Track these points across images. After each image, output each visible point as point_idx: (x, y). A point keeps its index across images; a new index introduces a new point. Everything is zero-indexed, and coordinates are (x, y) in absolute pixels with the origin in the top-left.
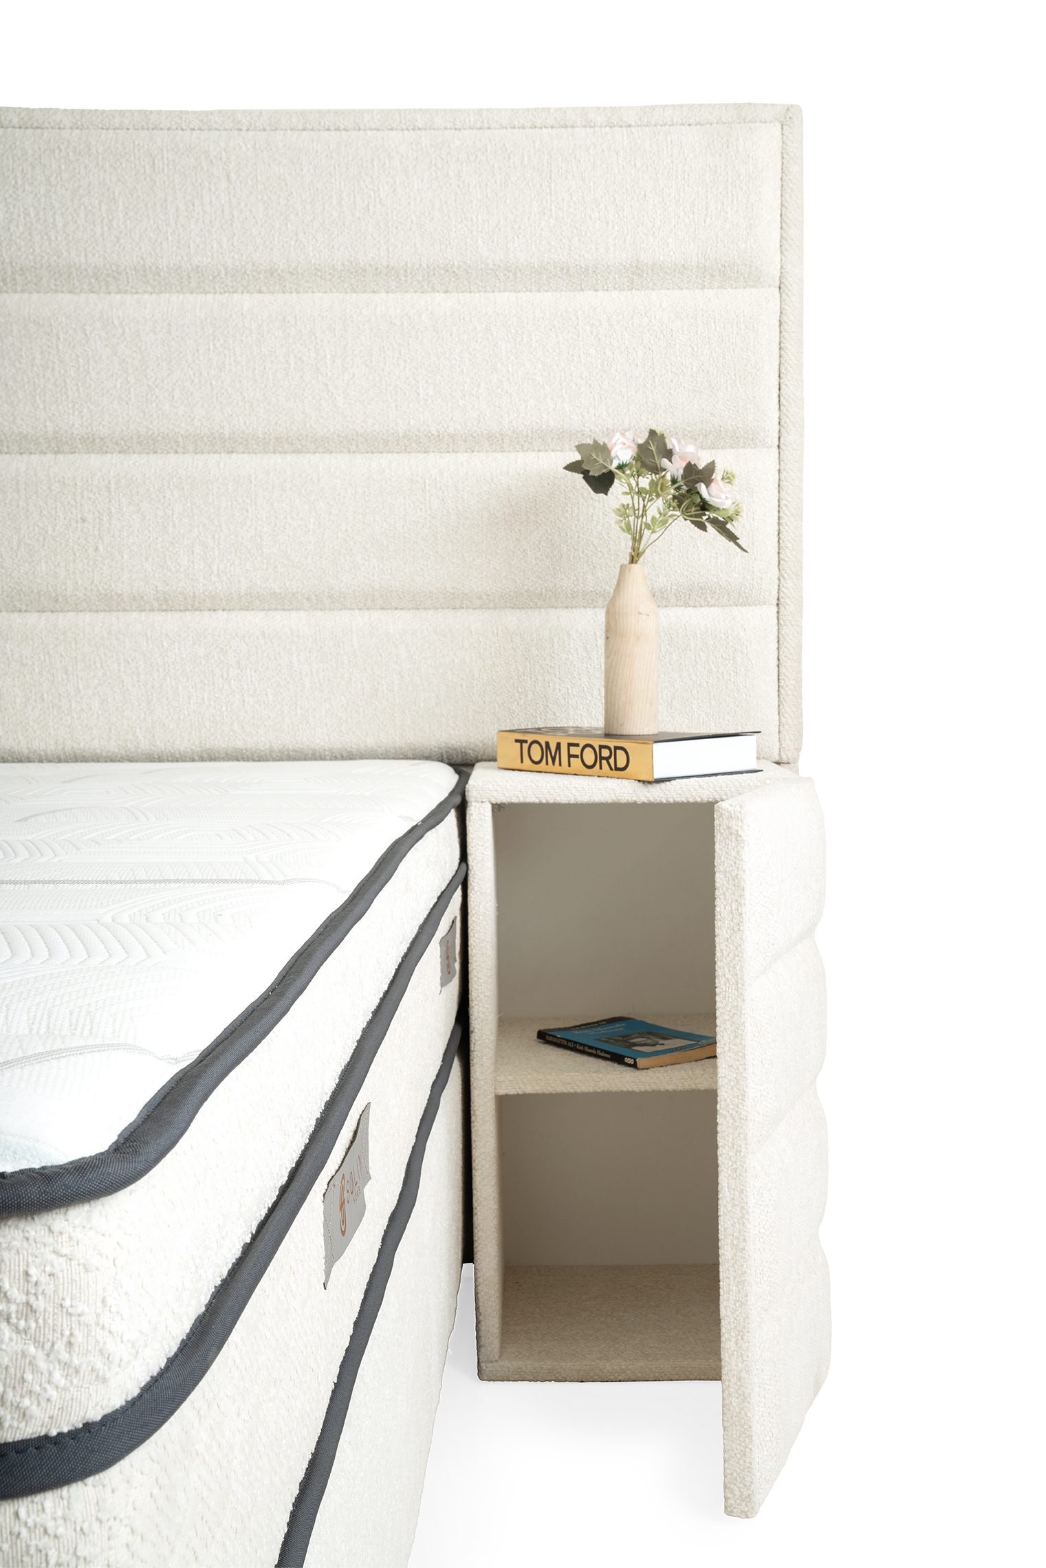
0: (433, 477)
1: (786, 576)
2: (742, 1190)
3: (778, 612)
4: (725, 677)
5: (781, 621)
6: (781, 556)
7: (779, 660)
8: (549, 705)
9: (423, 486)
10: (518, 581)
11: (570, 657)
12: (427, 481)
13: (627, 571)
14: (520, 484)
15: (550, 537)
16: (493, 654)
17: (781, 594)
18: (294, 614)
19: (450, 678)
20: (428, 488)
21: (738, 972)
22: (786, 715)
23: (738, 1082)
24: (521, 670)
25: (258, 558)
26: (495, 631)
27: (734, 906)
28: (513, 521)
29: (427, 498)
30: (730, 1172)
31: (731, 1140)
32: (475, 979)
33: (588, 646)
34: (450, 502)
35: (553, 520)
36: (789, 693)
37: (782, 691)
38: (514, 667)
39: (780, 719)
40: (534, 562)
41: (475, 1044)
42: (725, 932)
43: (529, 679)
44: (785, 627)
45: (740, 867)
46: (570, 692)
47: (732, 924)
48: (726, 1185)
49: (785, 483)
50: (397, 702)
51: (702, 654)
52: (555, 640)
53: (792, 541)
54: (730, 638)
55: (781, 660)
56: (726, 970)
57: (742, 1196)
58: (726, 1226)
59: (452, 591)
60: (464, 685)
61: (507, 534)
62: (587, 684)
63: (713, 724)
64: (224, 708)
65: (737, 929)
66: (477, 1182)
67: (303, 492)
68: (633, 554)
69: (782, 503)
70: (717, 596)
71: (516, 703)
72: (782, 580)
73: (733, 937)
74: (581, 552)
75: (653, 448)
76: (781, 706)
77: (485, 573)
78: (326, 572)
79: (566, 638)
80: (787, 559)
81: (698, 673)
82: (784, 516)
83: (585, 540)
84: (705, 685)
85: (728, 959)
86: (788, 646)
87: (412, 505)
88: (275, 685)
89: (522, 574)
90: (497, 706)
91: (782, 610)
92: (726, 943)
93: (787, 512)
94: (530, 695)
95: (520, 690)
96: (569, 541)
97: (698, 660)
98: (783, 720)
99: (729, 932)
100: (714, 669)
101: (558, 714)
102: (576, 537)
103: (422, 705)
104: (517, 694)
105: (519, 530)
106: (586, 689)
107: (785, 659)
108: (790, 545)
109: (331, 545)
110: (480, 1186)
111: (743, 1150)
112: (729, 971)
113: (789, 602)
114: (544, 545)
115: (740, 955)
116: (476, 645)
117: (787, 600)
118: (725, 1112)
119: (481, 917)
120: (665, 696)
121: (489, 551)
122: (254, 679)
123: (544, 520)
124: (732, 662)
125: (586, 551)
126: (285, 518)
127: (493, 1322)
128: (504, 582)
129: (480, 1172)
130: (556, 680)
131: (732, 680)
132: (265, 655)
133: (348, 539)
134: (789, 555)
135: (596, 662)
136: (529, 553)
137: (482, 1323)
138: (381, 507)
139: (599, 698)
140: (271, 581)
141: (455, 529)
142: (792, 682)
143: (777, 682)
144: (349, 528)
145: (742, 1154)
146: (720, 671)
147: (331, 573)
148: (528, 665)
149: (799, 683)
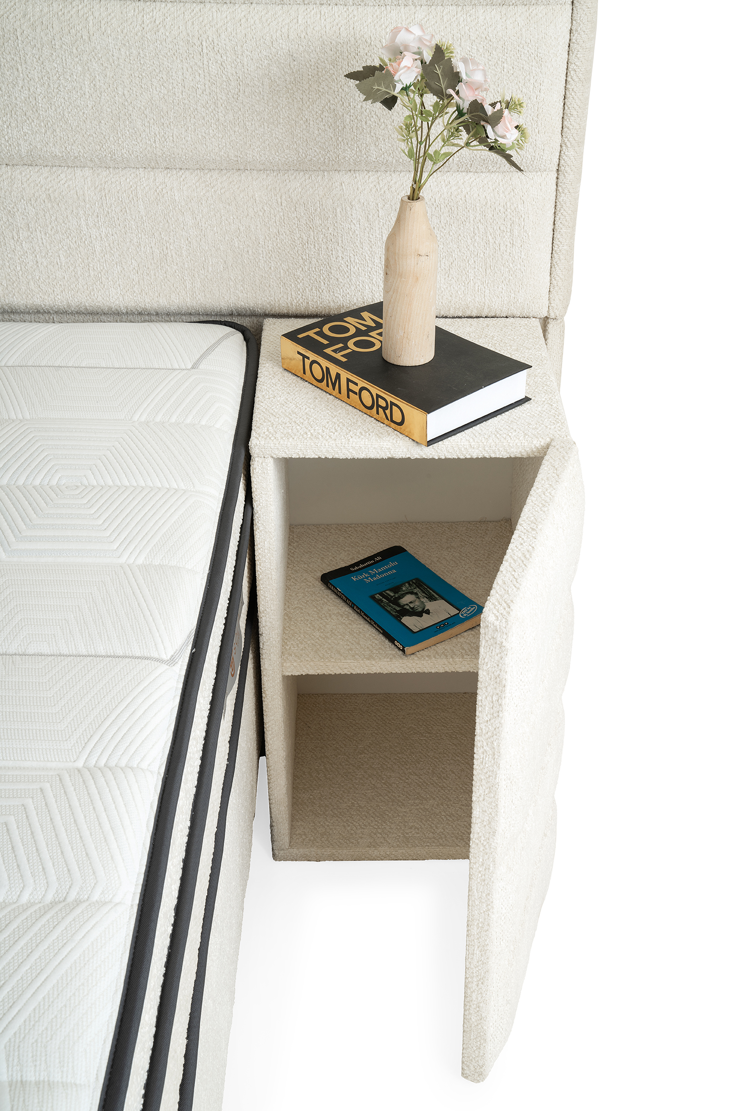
0: (210, 39)
1: (568, 144)
2: (489, 894)
3: (557, 178)
4: (502, 248)
5: (560, 188)
6: (565, 123)
7: (554, 224)
8: (332, 271)
9: (200, 49)
10: (301, 151)
11: (353, 226)
12: (204, 43)
13: (408, 209)
14: (301, 49)
15: (332, 107)
16: (278, 223)
17: (562, 162)
18: (78, 172)
19: (236, 245)
20: (205, 51)
21: (495, 747)
22: (557, 278)
23: (490, 823)
24: (305, 238)
25: (35, 121)
26: (279, 200)
27: (495, 698)
28: (295, 89)
29: (205, 62)
30: (479, 881)
31: (481, 860)
32: (263, 597)
33: (370, 217)
34: (229, 67)
35: (336, 89)
36: (562, 257)
37: (555, 255)
38: (298, 235)
39: (551, 280)
40: (316, 132)
41: (263, 644)
42: (485, 716)
43: (312, 247)
44: (563, 195)
45: (503, 669)
46: (352, 260)
47: (492, 711)
48: (476, 889)
49: (576, 46)
50: (186, 266)
51: (480, 226)
52: (338, 210)
53: (577, 108)
54: (509, 210)
55: (557, 225)
56: (485, 744)
57: (488, 897)
58: (473, 913)
59: (235, 159)
60: (250, 253)
61: (289, 103)
62: (369, 253)
63: (487, 291)
64: (19, 268)
65: (497, 714)
66: (268, 739)
67: (75, 51)
68: (414, 186)
69: (571, 67)
70: (498, 166)
71: (301, 269)
72: (564, 147)
73: (492, 721)
74: (364, 123)
75: (439, 72)
76: (553, 269)
77: (267, 142)
78: (107, 138)
79: (348, 209)
80: (571, 127)
81: (476, 244)
82: (572, 82)
83: (368, 110)
84: (482, 255)
85: (487, 736)
86: (565, 213)
87: (190, 70)
88: (66, 248)
89: (304, 144)
90: (282, 271)
91: (561, 177)
92: (485, 724)
93: (575, 77)
94: (314, 261)
95: (304, 257)
96: (352, 111)
97: (476, 231)
98: (554, 282)
99: (489, 716)
100: (491, 240)
101: (340, 280)
102: (359, 107)
103: (210, 269)
104: (301, 261)
105: (302, 99)
106: (367, 258)
107: (561, 226)
108: (575, 113)
109: (109, 110)
110: (271, 742)
111: (491, 868)
112: (487, 744)
113: (569, 171)
114: (327, 115)
115: (498, 734)
116: (261, 214)
117: (567, 168)
118: (477, 841)
119: (266, 551)
120: (443, 265)
121: (271, 120)
122: (44, 240)
123: (326, 88)
124: (509, 234)
125: (368, 122)
126: (58, 79)
127: (284, 827)
128: (287, 151)
129: (270, 732)
130: (338, 248)
131: (508, 251)
132: (53, 218)
133: (126, 103)
134: (573, 123)
135: (378, 232)
136: (311, 123)
137: (275, 828)
138: (157, 71)
139: (380, 265)
140: (51, 145)
141: (236, 97)
142: (565, 247)
143: (551, 246)
144: (126, 92)
145: (490, 871)
146: (497, 242)
147: (111, 139)
148: (312, 233)
149: (571, 246)
